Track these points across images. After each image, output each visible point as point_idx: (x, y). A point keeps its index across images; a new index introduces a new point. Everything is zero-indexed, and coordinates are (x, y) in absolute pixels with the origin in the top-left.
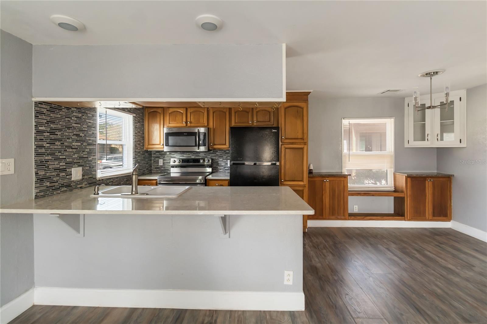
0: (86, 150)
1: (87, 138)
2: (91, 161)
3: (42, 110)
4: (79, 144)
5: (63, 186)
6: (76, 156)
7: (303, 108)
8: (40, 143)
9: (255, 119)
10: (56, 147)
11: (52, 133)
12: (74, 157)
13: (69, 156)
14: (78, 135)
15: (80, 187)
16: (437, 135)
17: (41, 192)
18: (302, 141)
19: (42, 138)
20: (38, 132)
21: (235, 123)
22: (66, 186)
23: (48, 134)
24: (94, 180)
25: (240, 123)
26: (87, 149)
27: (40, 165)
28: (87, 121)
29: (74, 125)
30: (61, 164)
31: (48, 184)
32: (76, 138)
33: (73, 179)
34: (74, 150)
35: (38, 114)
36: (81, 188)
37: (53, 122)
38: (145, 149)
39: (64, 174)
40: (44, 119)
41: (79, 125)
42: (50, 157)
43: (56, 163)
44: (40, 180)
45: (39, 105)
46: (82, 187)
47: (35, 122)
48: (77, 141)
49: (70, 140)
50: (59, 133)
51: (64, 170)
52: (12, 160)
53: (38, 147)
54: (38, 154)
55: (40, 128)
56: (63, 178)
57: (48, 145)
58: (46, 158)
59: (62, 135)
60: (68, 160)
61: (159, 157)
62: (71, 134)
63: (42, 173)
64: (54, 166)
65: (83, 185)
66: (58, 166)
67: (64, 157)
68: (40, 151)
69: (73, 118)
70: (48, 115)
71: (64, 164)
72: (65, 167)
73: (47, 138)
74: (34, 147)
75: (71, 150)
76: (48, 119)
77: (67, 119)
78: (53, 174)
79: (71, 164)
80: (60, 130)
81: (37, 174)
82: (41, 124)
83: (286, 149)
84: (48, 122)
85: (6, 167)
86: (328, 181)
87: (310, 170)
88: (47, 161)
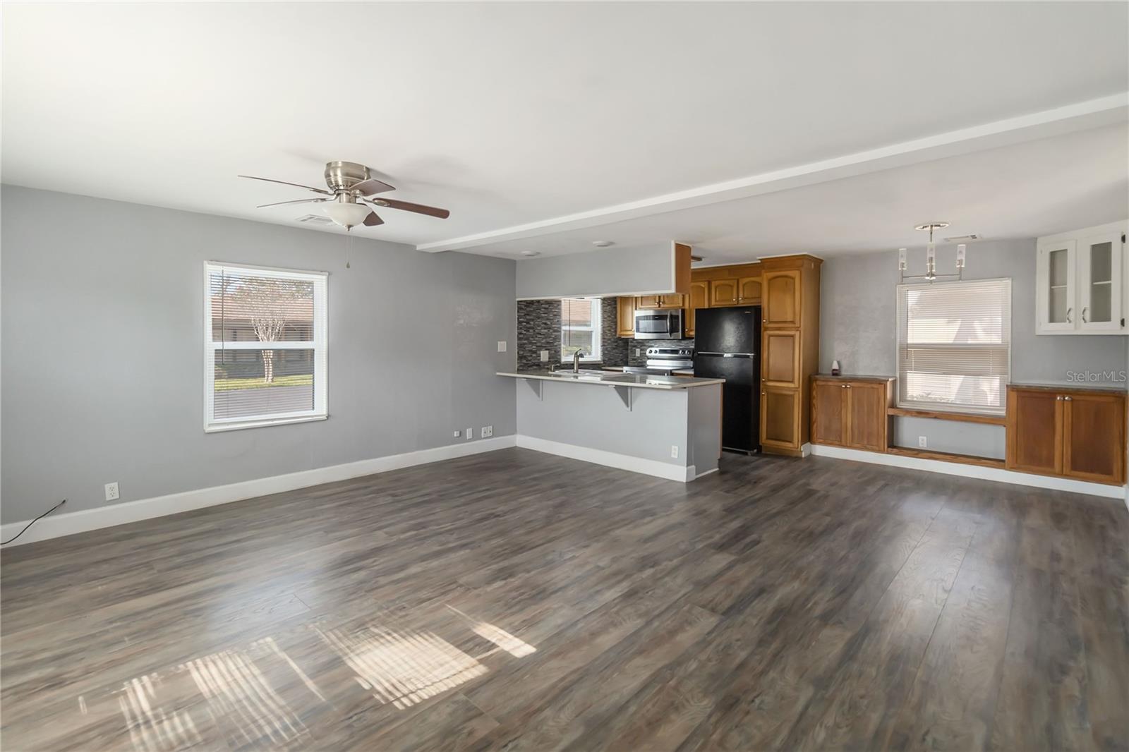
0: (552, 336)
1: (553, 326)
2: (556, 346)
3: (522, 307)
4: (547, 331)
5: (534, 365)
6: (544, 341)
7: (793, 279)
8: (520, 331)
9: (741, 295)
10: (530, 333)
11: (528, 323)
12: (542, 341)
13: (539, 341)
14: (545, 324)
15: (547, 368)
16: (1084, 310)
17: (521, 366)
18: (793, 325)
19: (522, 327)
20: (520, 323)
21: (716, 301)
22: (537, 365)
23: (525, 324)
24: (558, 364)
25: (723, 301)
27: (521, 346)
29: (543, 315)
30: (534, 347)
31: (525, 361)
33: (541, 360)
34: (543, 336)
35: (520, 309)
37: (528, 315)
38: (617, 336)
39: (535, 355)
40: (523, 313)
41: (547, 315)
42: (526, 342)
43: (531, 346)
44: (520, 358)
45: (520, 304)
47: (517, 316)
48: (545, 329)
49: (540, 328)
50: (532, 323)
51: (535, 352)
52: (505, 343)
53: (520, 333)
54: (519, 339)
55: (520, 320)
56: (535, 358)
57: (525, 332)
58: (524, 342)
59: (534, 324)
60: (538, 344)
61: (635, 346)
62: (540, 323)
63: (521, 353)
64: (529, 348)
65: (550, 367)
66: (532, 348)
67: (535, 342)
68: (520, 336)
70: (525, 310)
71: (536, 347)
72: (536, 350)
73: (524, 327)
74: (517, 333)
75: (540, 336)
76: (525, 313)
77: (538, 312)
78: (529, 354)
79: (540, 348)
80: (533, 320)
81: (518, 353)
82: (521, 317)
83: (771, 338)
84: (525, 315)
85: (502, 346)
86: (848, 386)
87: (834, 370)
88: (524, 344)
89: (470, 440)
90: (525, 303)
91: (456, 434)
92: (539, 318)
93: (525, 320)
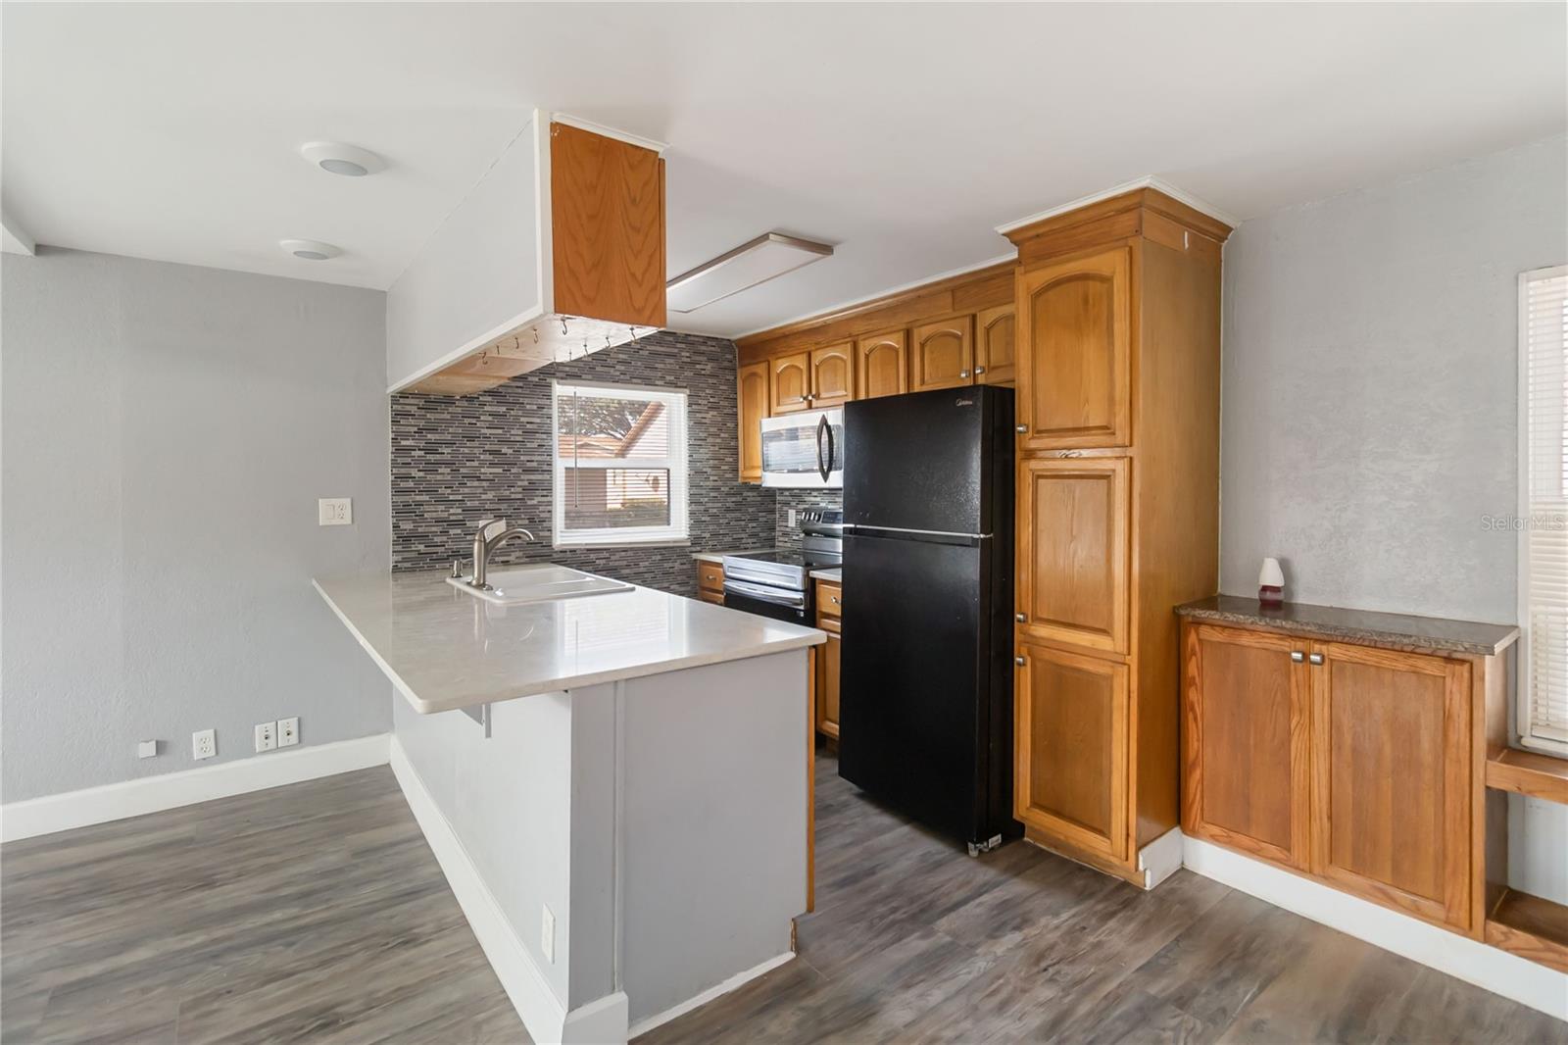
0: (520, 483)
1: (522, 458)
2: (534, 506)
3: (408, 408)
4: (500, 470)
6: (490, 495)
8: (403, 471)
9: (981, 361)
10: (439, 477)
11: (428, 451)
12: (484, 497)
13: (472, 496)
14: (497, 453)
15: (502, 562)
17: (405, 560)
19: (409, 460)
20: (399, 450)
21: (923, 382)
22: (465, 557)
23: (422, 453)
24: (545, 551)
25: (940, 380)
26: (523, 480)
27: (401, 511)
28: (522, 419)
29: (483, 431)
30: (452, 511)
31: (422, 548)
32: (491, 457)
34: (485, 484)
35: (398, 417)
36: (505, 563)
37: (434, 430)
38: (740, 480)
39: (459, 531)
40: (410, 426)
41: (500, 431)
42: (425, 498)
43: (443, 508)
44: (403, 539)
45: (402, 401)
46: (508, 561)
47: (393, 432)
48: (492, 464)
49: (476, 464)
50: (448, 450)
51: (460, 523)
52: (347, 502)
53: (399, 477)
54: (397, 491)
55: (403, 443)
56: (457, 539)
57: (422, 474)
58: (418, 498)
59: (454, 453)
60: (469, 504)
61: (787, 504)
62: (476, 451)
63: (407, 526)
64: (434, 515)
65: (512, 558)
66: (446, 515)
67: (460, 497)
68: (402, 485)
69: (482, 418)
70: (423, 417)
71: (460, 511)
72: (461, 517)
73: (418, 461)
74: (391, 478)
75: (476, 484)
76: (422, 423)
77: (467, 421)
78: (434, 529)
79: (478, 512)
80: (450, 444)
81: (396, 527)
82: (406, 436)
83: (1041, 481)
84: (420, 431)
85: (333, 511)
86: (1315, 658)
87: (1265, 589)
88: (419, 504)
89: (205, 762)
90: (422, 403)
91: (149, 749)
92: (471, 439)
93: (422, 445)
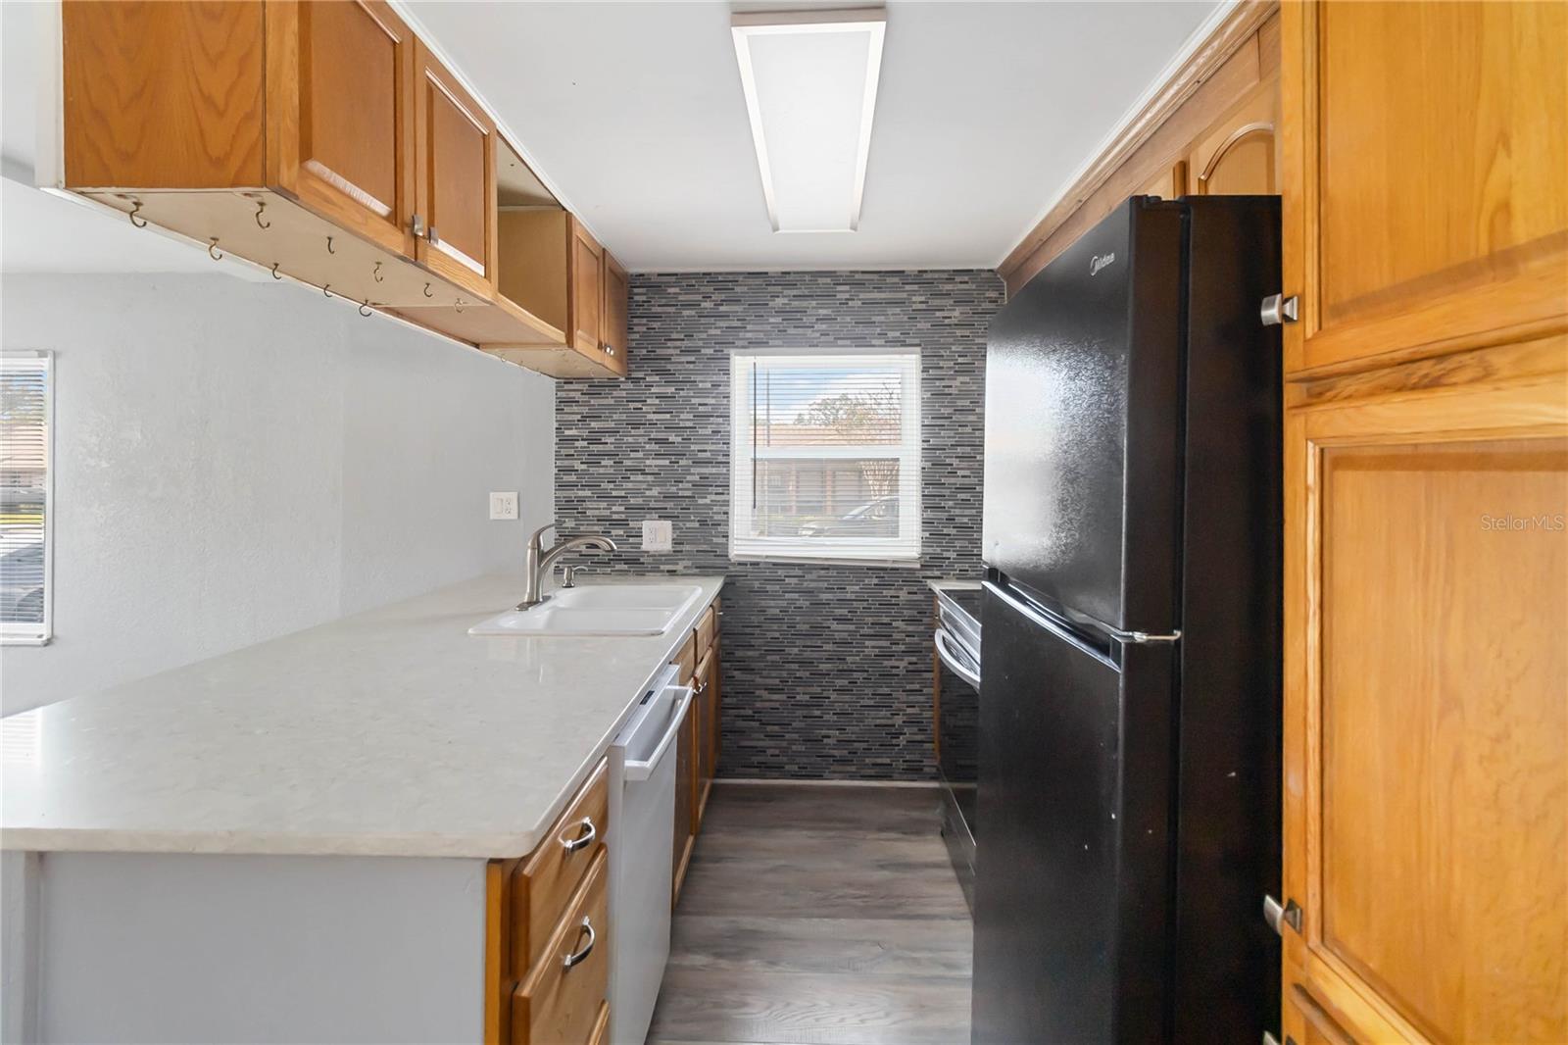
0: (689, 478)
1: (693, 447)
2: (709, 507)
3: (572, 394)
4: (667, 462)
5: (618, 558)
6: (655, 492)
8: (566, 463)
10: (601, 470)
11: (591, 441)
12: (648, 493)
13: (637, 493)
14: (663, 442)
15: (668, 571)
17: (568, 560)
19: (572, 452)
20: (563, 441)
22: (627, 562)
23: (585, 443)
24: (719, 562)
26: (694, 474)
27: (565, 507)
28: (694, 401)
29: (649, 416)
30: (614, 509)
32: (657, 447)
33: (644, 547)
34: (650, 478)
35: (562, 404)
36: (672, 572)
37: (597, 417)
39: (621, 532)
40: (574, 413)
41: (668, 416)
42: (588, 493)
43: (604, 505)
45: (566, 387)
46: (675, 571)
47: (557, 421)
48: (658, 455)
49: (640, 455)
50: (612, 440)
51: (622, 523)
52: (514, 496)
53: (563, 470)
54: (561, 486)
55: (567, 432)
56: (621, 540)
57: (584, 467)
58: (581, 493)
59: (618, 443)
60: (632, 501)
62: (641, 439)
63: (570, 524)
64: (597, 513)
65: (679, 567)
66: (607, 512)
67: (623, 493)
68: (566, 478)
69: (649, 401)
70: (586, 404)
71: (622, 509)
72: (623, 516)
73: (581, 452)
74: (555, 471)
75: (640, 478)
76: (585, 410)
77: (632, 405)
78: (596, 528)
79: (643, 511)
80: (613, 432)
81: (558, 524)
82: (570, 425)
84: (584, 419)
85: (502, 506)
88: (582, 500)
90: (585, 387)
92: (636, 426)
93: (585, 434)
